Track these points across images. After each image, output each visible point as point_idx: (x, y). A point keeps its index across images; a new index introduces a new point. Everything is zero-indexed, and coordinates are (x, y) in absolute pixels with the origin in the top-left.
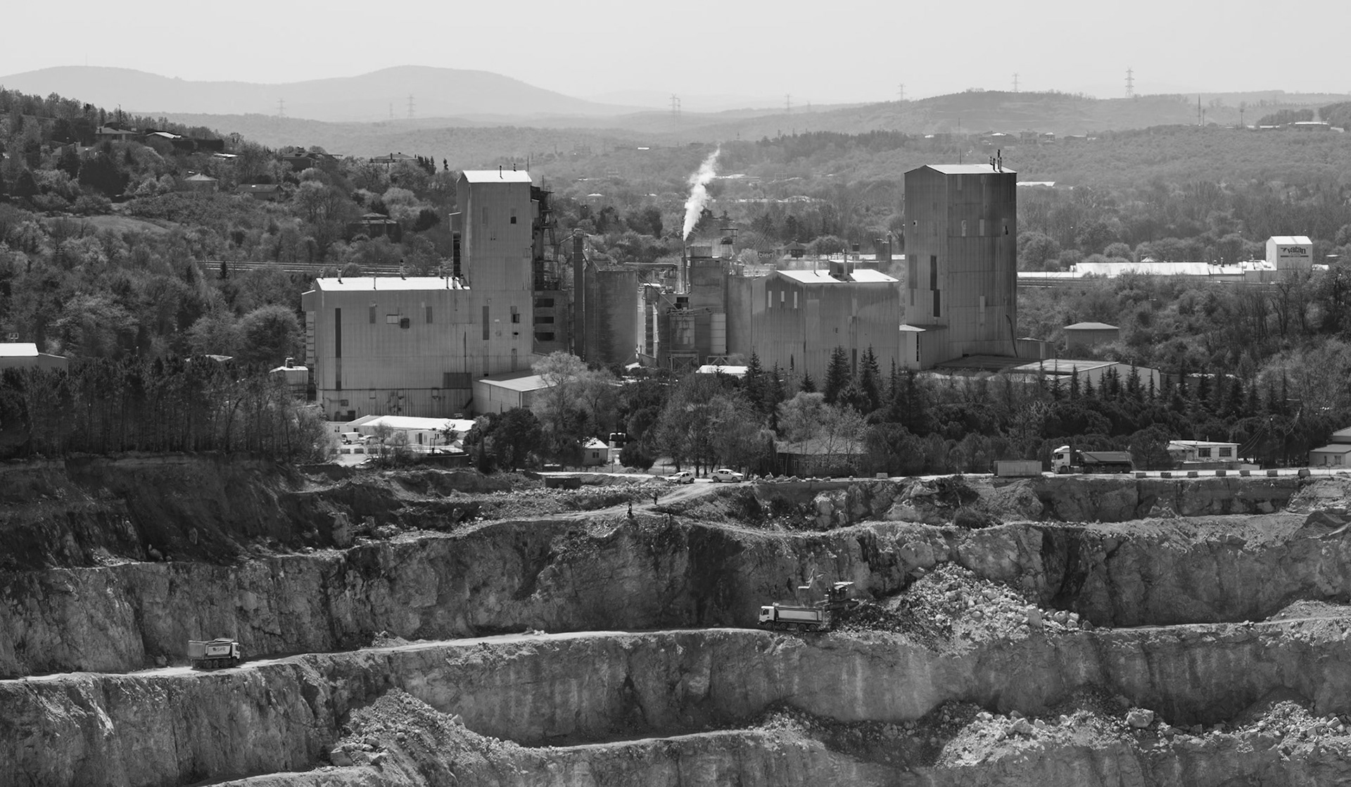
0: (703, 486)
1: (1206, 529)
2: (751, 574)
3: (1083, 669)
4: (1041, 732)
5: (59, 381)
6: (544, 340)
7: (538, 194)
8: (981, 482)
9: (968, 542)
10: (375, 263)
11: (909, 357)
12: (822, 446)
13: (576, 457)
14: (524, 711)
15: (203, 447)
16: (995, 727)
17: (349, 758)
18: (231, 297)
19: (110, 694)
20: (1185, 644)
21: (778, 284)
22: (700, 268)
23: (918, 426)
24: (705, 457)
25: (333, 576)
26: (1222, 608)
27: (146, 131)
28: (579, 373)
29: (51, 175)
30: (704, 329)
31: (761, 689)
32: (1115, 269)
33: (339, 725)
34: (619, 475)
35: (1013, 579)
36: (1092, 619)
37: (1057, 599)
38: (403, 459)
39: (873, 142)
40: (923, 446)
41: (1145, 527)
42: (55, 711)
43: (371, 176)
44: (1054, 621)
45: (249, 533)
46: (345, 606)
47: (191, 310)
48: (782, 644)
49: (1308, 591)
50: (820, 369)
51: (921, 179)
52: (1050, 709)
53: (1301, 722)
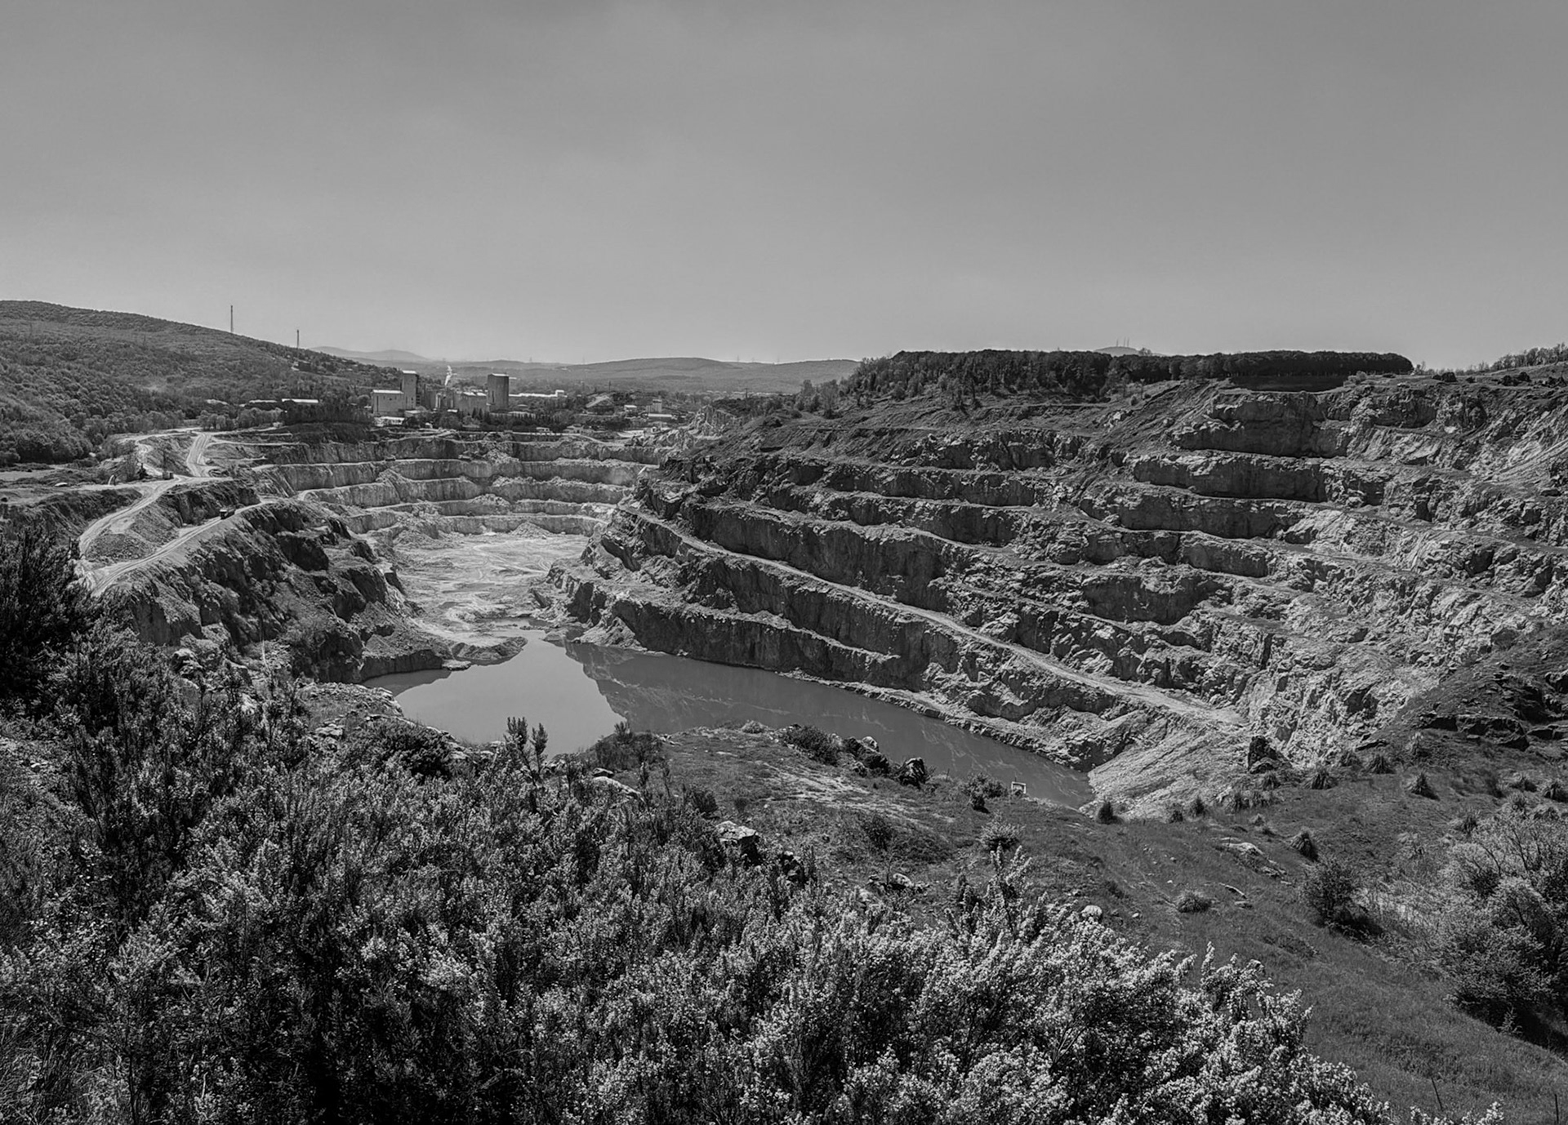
0: (448, 432)
1: (543, 444)
2: (458, 450)
3: (519, 469)
4: (511, 481)
5: (322, 408)
6: (418, 403)
7: (417, 376)
8: (501, 434)
9: (498, 445)
10: (385, 388)
11: (488, 410)
12: (471, 426)
13: (424, 426)
14: (413, 473)
15: (350, 421)
16: (503, 479)
17: (379, 481)
18: (356, 393)
19: (332, 468)
20: (539, 465)
21: (463, 395)
22: (448, 391)
23: (490, 423)
24: (449, 427)
25: (376, 447)
26: (546, 459)
27: (340, 360)
28: (425, 410)
29: (320, 367)
30: (449, 403)
31: (459, 470)
32: (527, 395)
33: (377, 475)
34: (433, 430)
35: (507, 452)
36: (521, 460)
37: (515, 456)
38: (390, 425)
39: (484, 369)
40: (490, 427)
41: (532, 443)
42: (321, 471)
43: (384, 371)
44: (515, 460)
45: (360, 438)
46: (378, 453)
47: (348, 395)
48: (463, 463)
49: (562, 456)
50: (471, 412)
51: (491, 376)
52: (513, 477)
53: (559, 480)
